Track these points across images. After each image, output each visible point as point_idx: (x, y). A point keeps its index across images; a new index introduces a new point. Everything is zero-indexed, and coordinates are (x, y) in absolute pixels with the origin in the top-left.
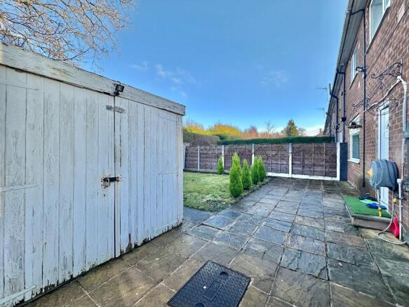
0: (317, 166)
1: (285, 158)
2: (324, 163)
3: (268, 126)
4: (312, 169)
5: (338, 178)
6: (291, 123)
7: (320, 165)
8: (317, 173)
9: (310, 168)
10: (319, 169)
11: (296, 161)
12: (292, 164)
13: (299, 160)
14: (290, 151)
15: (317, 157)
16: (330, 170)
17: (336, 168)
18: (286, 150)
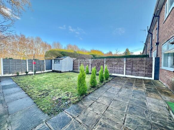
0: (140, 71)
1: (121, 66)
2: (144, 69)
3: (117, 51)
4: (137, 73)
5: (153, 78)
6: (127, 50)
7: (142, 70)
8: (140, 75)
9: (136, 72)
10: (141, 72)
11: (128, 67)
12: (126, 69)
13: (130, 67)
14: (125, 62)
15: (140, 66)
16: (148, 73)
17: (151, 72)
18: (123, 62)
